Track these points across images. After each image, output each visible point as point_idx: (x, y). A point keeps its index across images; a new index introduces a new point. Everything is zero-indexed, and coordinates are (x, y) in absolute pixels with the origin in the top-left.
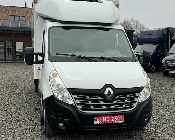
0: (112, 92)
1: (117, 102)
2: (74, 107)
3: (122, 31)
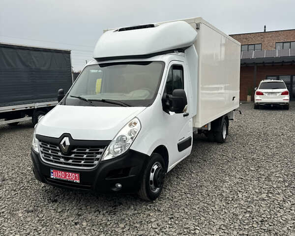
0: (68, 143)
1: (75, 156)
2: (37, 155)
3: (163, 63)
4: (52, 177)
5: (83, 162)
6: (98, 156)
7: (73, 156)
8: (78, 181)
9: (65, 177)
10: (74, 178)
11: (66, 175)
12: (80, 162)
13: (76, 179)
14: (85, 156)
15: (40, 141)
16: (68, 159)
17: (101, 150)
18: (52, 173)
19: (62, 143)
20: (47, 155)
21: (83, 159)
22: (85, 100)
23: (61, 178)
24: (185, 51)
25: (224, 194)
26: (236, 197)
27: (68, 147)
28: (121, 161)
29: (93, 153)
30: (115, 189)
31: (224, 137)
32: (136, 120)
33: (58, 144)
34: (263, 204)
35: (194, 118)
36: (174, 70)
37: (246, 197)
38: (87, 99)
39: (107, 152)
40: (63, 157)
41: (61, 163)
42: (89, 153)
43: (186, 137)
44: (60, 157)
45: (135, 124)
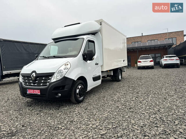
0: (34, 75)
2: (21, 83)
3: (83, 39)
4: (28, 93)
5: (41, 84)
6: (49, 81)
7: (37, 82)
8: (39, 94)
9: (34, 92)
10: (38, 92)
11: (34, 91)
12: (40, 84)
13: (38, 93)
14: (42, 81)
15: (22, 76)
16: (34, 83)
17: (50, 78)
18: (28, 91)
19: (32, 76)
20: (25, 83)
21: (42, 83)
22: (46, 57)
23: (32, 93)
24: (96, 35)
25: (114, 99)
26: (120, 100)
27: (34, 78)
28: (60, 82)
29: (46, 79)
30: (57, 97)
31: (120, 79)
32: (68, 63)
33: (30, 77)
34: (132, 102)
35: (102, 66)
36: (89, 43)
37: (125, 100)
38: (47, 57)
39: (53, 78)
40: (33, 83)
41: (32, 86)
42: (44, 79)
43: (98, 75)
44: (31, 83)
45: (68, 65)
